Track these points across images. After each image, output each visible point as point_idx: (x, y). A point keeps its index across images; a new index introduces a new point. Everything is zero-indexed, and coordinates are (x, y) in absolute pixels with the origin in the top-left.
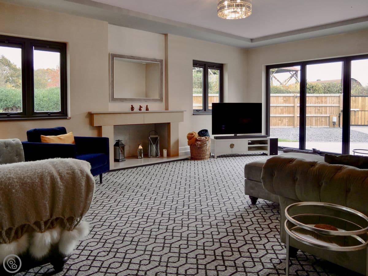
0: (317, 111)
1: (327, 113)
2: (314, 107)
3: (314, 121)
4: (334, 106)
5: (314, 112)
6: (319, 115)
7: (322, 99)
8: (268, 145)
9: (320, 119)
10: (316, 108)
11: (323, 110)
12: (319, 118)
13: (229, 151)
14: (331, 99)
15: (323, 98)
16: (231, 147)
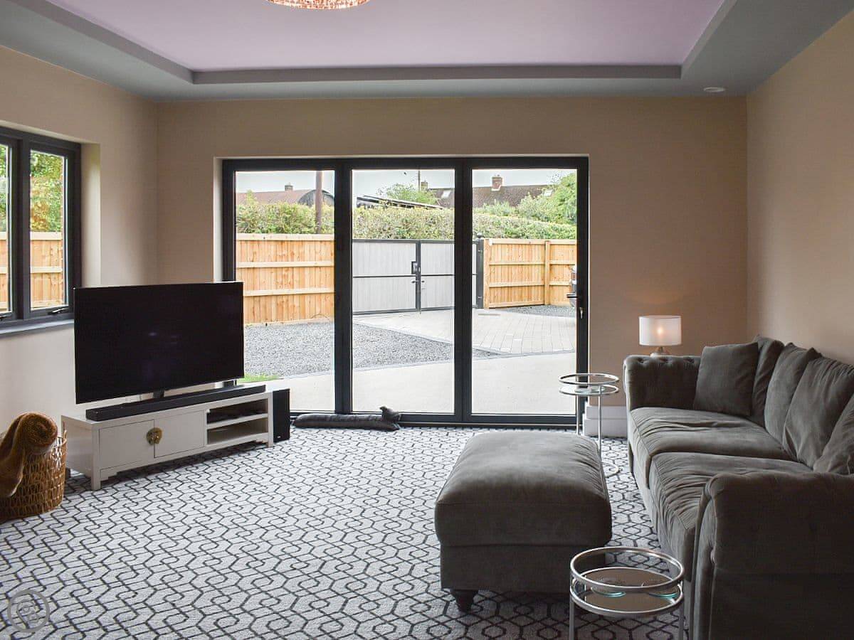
0: (280, 280)
1: (306, 286)
2: (273, 270)
3: (274, 306)
4: (320, 267)
5: (273, 282)
6: (285, 291)
7: (293, 248)
8: (270, 415)
9: (287, 301)
10: (279, 272)
11: (296, 278)
12: (285, 299)
13: (147, 457)
14: (312, 248)
15: (296, 245)
16: (150, 442)
